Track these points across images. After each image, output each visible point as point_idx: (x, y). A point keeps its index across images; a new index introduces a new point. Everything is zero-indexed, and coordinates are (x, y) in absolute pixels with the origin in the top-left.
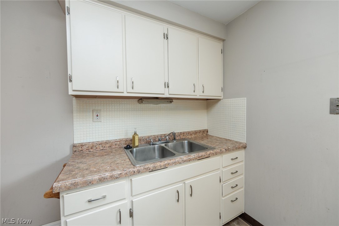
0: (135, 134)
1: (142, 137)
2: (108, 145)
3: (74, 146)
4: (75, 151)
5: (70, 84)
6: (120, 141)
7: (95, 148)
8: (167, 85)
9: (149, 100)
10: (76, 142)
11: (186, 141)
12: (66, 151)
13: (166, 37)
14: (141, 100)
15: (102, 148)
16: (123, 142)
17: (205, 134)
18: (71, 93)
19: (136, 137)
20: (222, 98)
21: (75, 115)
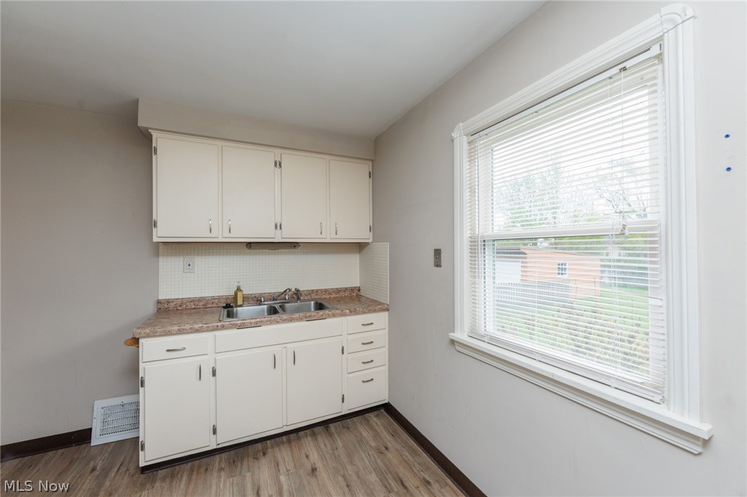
1: (251, 295)
2: (202, 303)
3: (159, 302)
4: (160, 308)
5: (154, 230)
6: (219, 298)
7: (185, 306)
8: (278, 227)
9: (262, 245)
10: (161, 297)
11: (312, 302)
12: (151, 309)
13: (278, 164)
14: (250, 245)
15: (194, 307)
16: (222, 301)
17: (354, 294)
18: (155, 239)
19: (240, 295)
20: (370, 241)
21: (161, 263)
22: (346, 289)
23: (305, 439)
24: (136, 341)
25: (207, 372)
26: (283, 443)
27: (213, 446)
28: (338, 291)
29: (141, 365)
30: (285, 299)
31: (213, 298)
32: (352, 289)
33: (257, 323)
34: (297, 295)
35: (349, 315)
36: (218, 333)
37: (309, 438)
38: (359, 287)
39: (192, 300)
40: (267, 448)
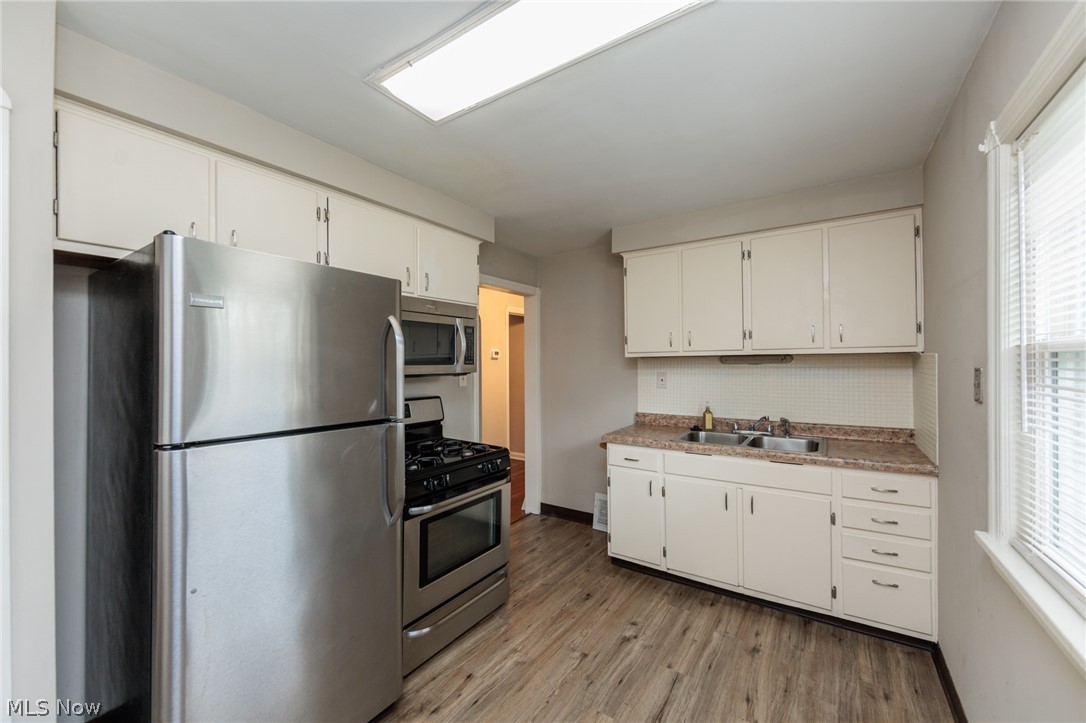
0: (708, 410)
2: (673, 422)
3: (637, 415)
4: (638, 421)
5: (626, 346)
6: (690, 418)
7: (658, 422)
8: (747, 335)
10: (639, 411)
11: (807, 441)
12: (631, 421)
14: (725, 359)
16: (692, 421)
17: (900, 441)
18: (627, 355)
19: (708, 417)
20: (919, 349)
21: (639, 378)
22: (880, 431)
23: (769, 618)
24: (604, 445)
25: (657, 491)
26: (739, 606)
27: (663, 568)
28: (864, 431)
29: (609, 467)
30: (767, 431)
31: (683, 417)
32: (895, 433)
33: (705, 450)
34: (786, 428)
35: (842, 467)
36: (668, 453)
37: (773, 619)
38: (912, 430)
39: (665, 417)
40: (718, 602)
